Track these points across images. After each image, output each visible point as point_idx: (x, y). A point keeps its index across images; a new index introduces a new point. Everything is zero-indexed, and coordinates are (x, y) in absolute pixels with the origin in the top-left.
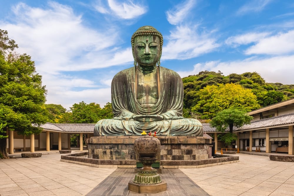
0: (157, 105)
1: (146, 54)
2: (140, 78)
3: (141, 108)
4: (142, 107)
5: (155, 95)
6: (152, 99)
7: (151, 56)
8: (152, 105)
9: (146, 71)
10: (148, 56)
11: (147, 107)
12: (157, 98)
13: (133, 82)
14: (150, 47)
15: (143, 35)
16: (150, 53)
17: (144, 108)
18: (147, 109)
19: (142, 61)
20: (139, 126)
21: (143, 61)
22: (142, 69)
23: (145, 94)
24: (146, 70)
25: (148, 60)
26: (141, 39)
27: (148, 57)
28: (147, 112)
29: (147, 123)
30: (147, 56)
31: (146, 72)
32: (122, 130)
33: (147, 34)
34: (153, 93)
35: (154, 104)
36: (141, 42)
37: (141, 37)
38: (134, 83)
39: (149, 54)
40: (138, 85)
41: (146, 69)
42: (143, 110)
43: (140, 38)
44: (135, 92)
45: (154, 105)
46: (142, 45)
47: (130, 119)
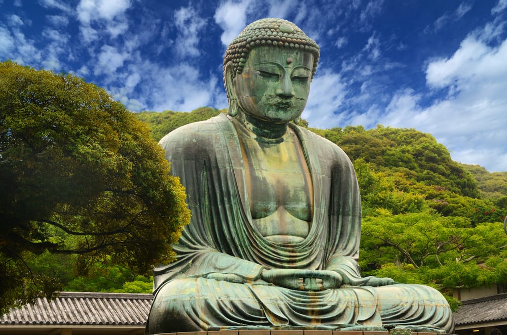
0: (310, 238)
1: (281, 96)
2: (254, 158)
3: (268, 247)
4: (270, 242)
5: (303, 210)
6: (293, 221)
7: (293, 100)
8: (297, 239)
9: (266, 137)
10: (288, 101)
11: (284, 246)
12: (309, 220)
13: (238, 168)
14: (293, 79)
15: (279, 46)
16: (293, 93)
17: (276, 248)
18: (286, 251)
19: (266, 110)
20: (294, 300)
21: (268, 110)
22: (254, 131)
23: (275, 206)
24: (266, 135)
25: (285, 110)
26: (272, 56)
27: (286, 103)
28: (288, 259)
29: (309, 292)
30: (284, 101)
31: (266, 139)
32: (259, 313)
33: (292, 45)
34: (297, 204)
35: (302, 236)
36: (272, 63)
37: (274, 50)
38: (241, 170)
39: (289, 96)
40: (254, 179)
41: (266, 131)
42: (274, 252)
43: (271, 51)
44: (246, 196)
45: (301, 239)
46: (273, 70)
47: (256, 279)
